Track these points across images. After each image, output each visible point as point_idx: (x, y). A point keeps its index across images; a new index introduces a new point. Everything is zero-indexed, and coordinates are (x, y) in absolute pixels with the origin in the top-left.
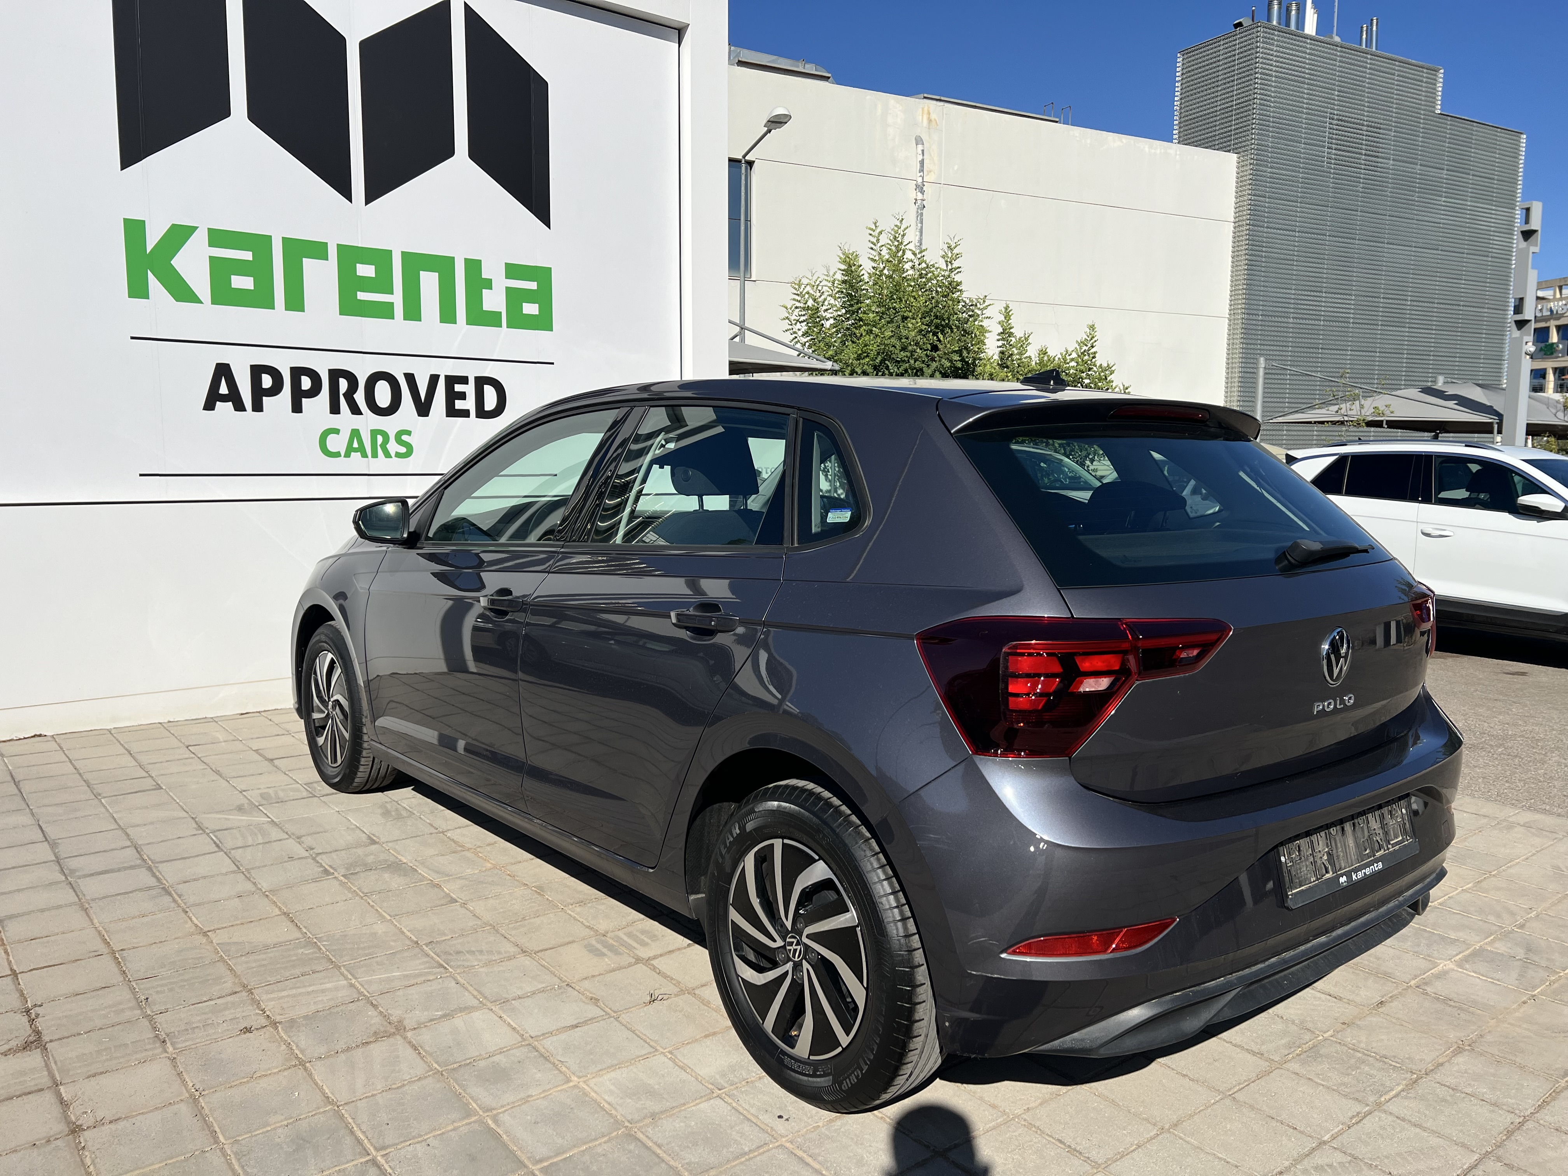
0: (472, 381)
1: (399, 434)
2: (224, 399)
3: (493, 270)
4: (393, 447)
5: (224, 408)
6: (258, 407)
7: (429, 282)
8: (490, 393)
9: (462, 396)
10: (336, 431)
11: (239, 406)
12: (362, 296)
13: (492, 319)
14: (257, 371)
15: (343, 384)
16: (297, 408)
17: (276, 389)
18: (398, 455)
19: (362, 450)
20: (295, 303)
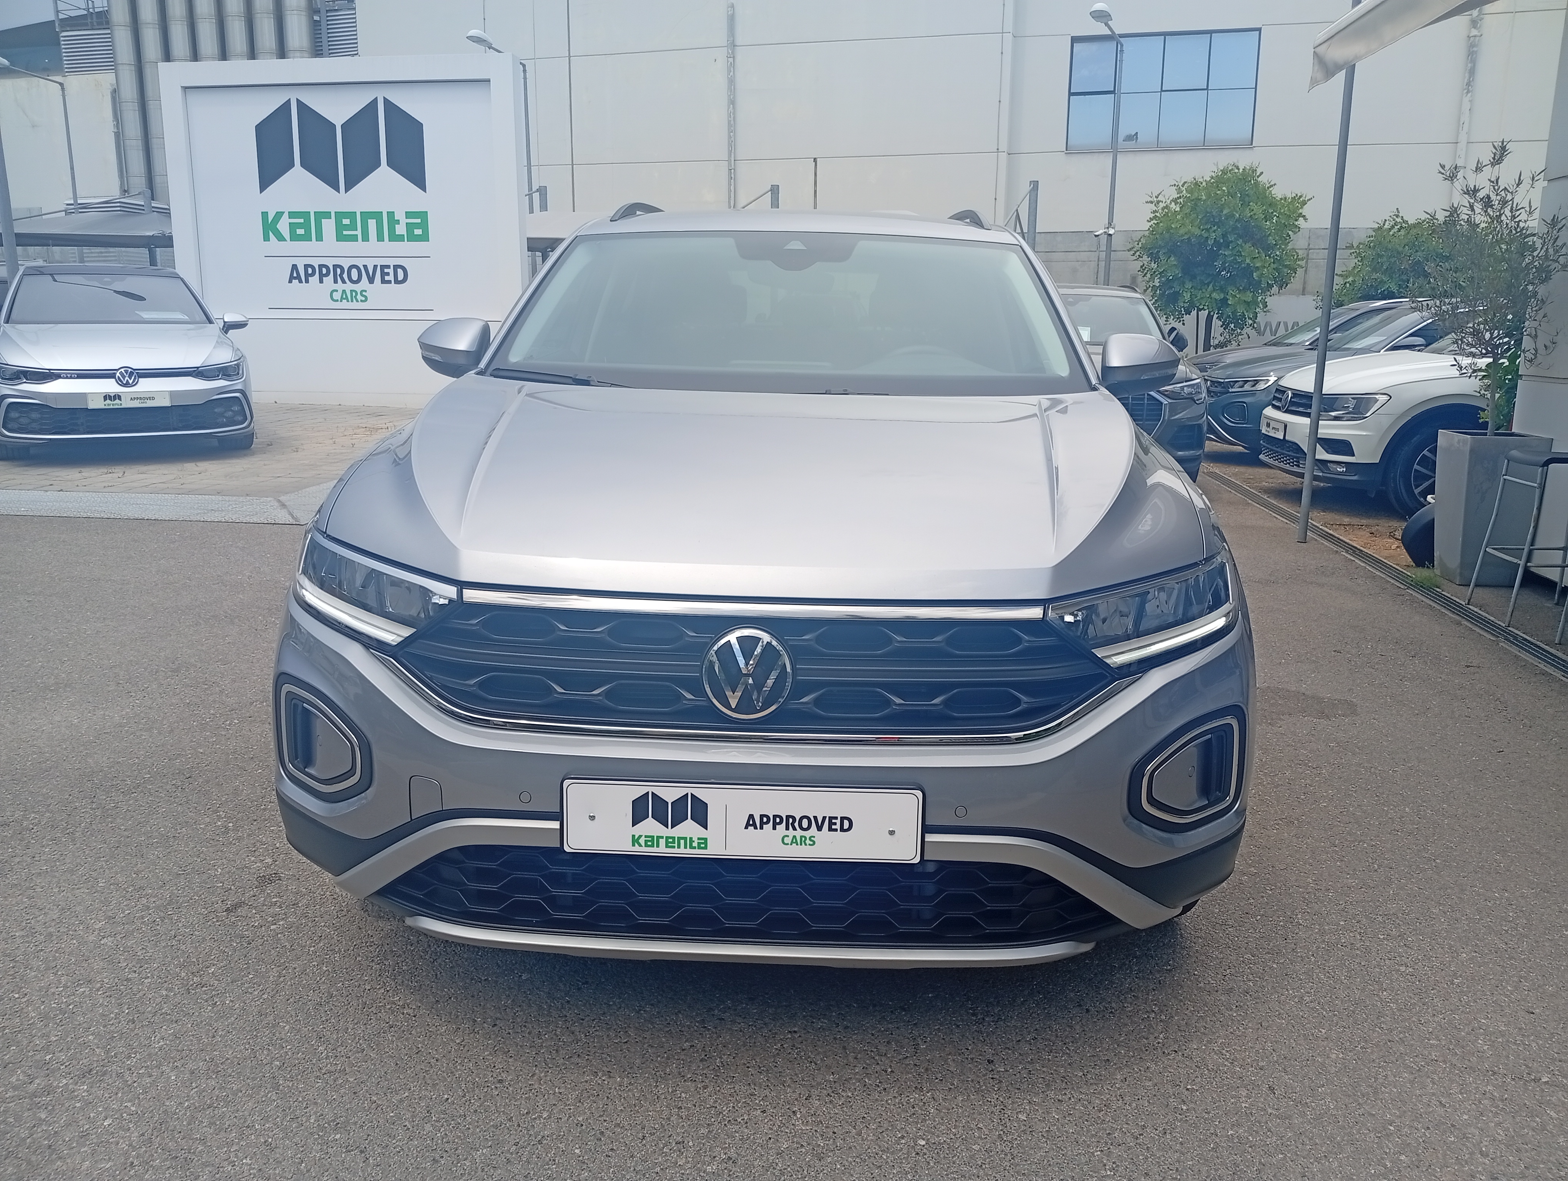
0: (392, 267)
1: (362, 292)
2: (295, 278)
3: (400, 216)
4: (359, 297)
5: (295, 282)
6: (307, 281)
7: (372, 223)
8: (400, 272)
9: (388, 274)
10: (337, 291)
11: (300, 281)
14: (306, 266)
15: (339, 271)
16: (321, 281)
17: (313, 274)
18: (361, 301)
19: (347, 298)
20: (319, 238)
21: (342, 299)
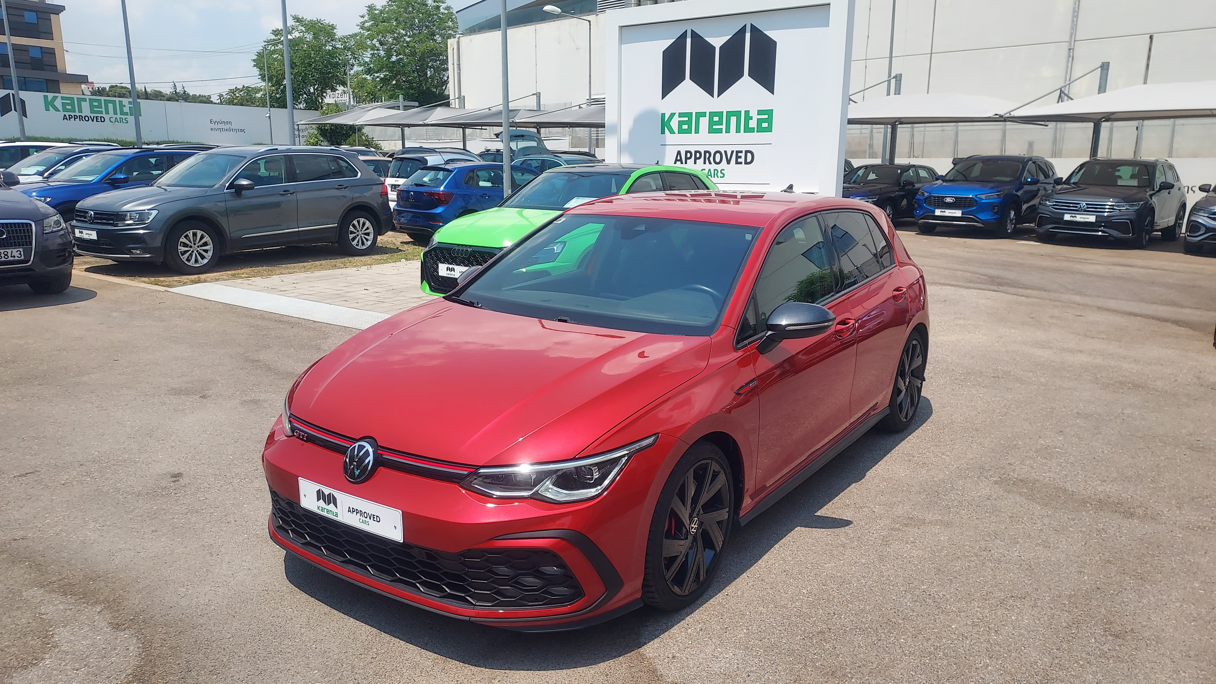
0: (744, 152)
1: (722, 170)
2: (679, 161)
3: (753, 114)
4: (720, 174)
6: (686, 163)
7: (733, 119)
8: (749, 155)
9: (740, 157)
11: (682, 163)
12: (714, 127)
13: (752, 130)
14: (687, 152)
15: (707, 155)
16: (695, 163)
17: (690, 158)
18: (721, 177)
20: (697, 132)
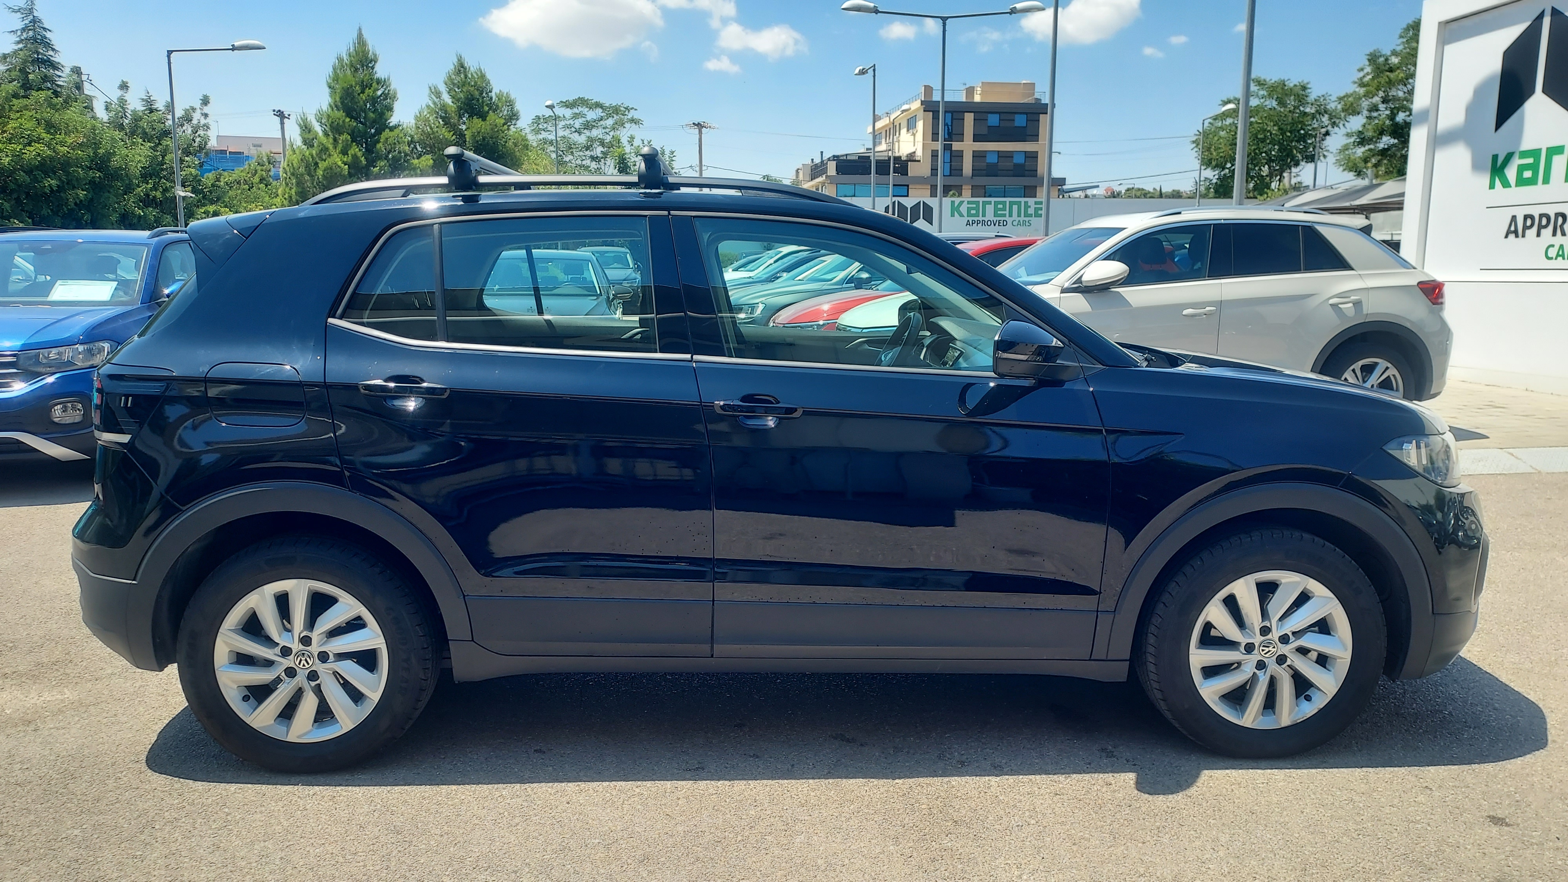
5: (1512, 236)
6: (1523, 236)
10: (1553, 246)
11: (1517, 236)
14: (1526, 217)
15: (1560, 220)
16: (1538, 235)
17: (1531, 227)
20: (1546, 181)
21: (1558, 255)
